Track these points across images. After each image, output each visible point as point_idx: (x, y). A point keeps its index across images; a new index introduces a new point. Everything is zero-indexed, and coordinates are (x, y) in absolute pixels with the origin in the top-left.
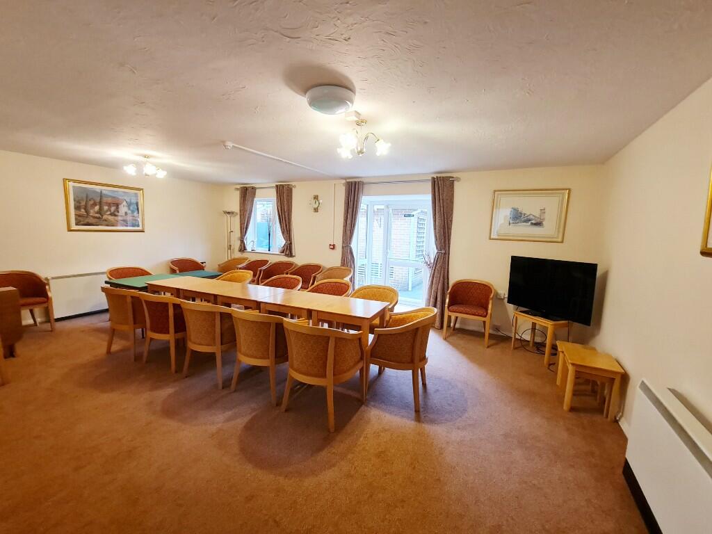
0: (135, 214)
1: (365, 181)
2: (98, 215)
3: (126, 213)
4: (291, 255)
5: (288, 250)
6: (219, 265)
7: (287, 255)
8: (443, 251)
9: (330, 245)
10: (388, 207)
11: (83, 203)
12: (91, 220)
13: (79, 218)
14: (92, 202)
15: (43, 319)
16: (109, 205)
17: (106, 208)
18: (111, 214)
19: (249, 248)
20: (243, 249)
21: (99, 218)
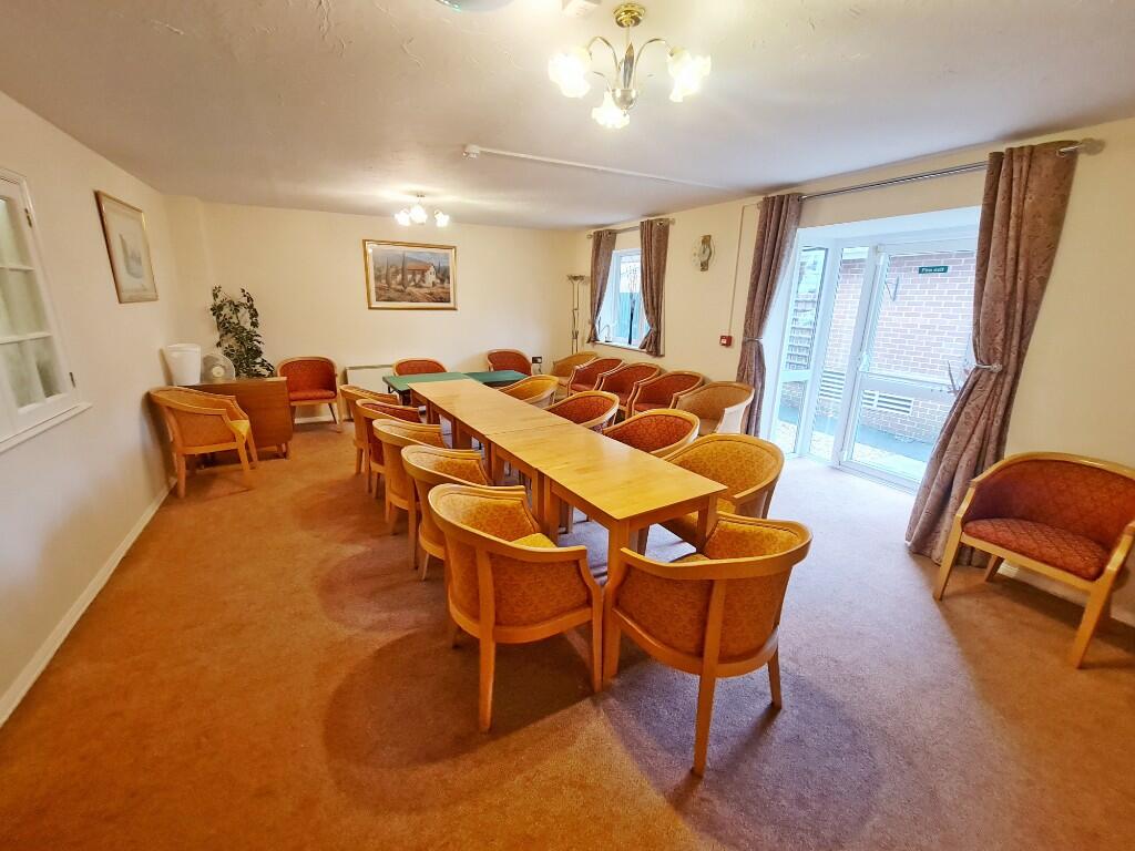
0: (446, 284)
1: (807, 190)
2: (400, 287)
3: (434, 284)
4: (656, 353)
5: (653, 344)
6: (554, 364)
7: (649, 353)
8: (996, 367)
9: (722, 337)
10: (876, 250)
11: (384, 272)
12: (392, 294)
13: (380, 292)
14: (393, 270)
15: (345, 416)
16: (414, 272)
17: (410, 276)
18: (416, 286)
19: (602, 339)
20: (593, 339)
21: (402, 291)
